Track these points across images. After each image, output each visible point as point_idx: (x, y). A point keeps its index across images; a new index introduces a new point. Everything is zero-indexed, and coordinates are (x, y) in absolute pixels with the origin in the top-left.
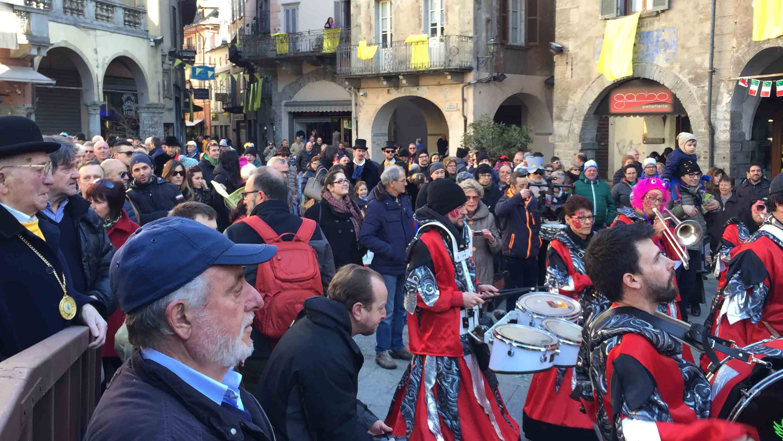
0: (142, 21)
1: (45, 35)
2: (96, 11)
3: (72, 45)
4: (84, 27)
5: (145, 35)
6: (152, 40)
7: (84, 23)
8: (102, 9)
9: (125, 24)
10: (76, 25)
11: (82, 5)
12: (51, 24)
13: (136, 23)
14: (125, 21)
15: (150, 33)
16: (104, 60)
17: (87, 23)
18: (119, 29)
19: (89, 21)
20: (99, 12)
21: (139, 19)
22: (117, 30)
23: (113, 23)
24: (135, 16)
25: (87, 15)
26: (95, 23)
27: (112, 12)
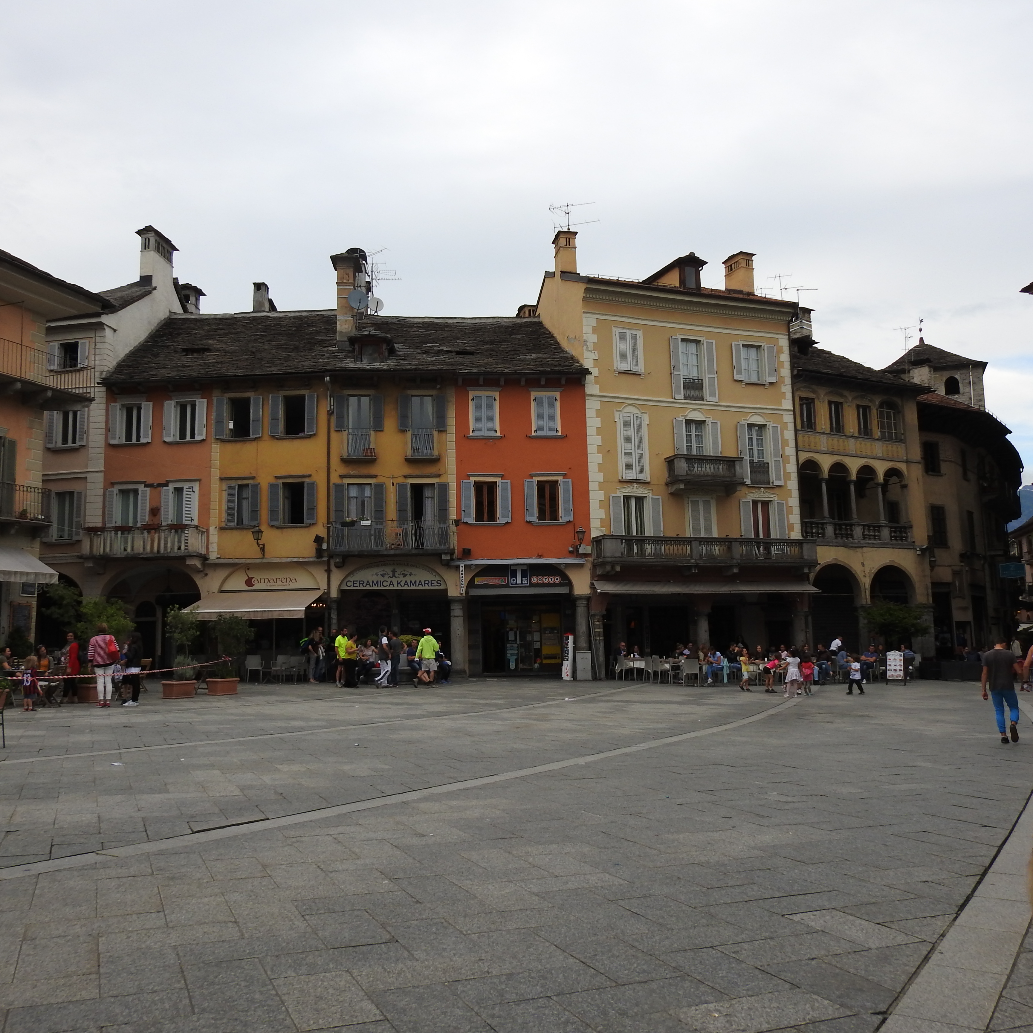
0: (909, 534)
1: (814, 558)
2: (864, 532)
3: (841, 561)
4: (852, 547)
5: (912, 546)
6: (918, 549)
7: (852, 543)
8: (869, 530)
9: (891, 539)
10: (845, 546)
11: (852, 530)
12: (819, 549)
13: (902, 537)
14: (891, 537)
15: (916, 544)
16: (871, 570)
17: (856, 543)
18: (887, 544)
19: (856, 541)
20: (866, 533)
21: (906, 533)
22: (883, 546)
23: (880, 539)
24: (901, 532)
25: (855, 537)
26: (862, 542)
27: (879, 531)
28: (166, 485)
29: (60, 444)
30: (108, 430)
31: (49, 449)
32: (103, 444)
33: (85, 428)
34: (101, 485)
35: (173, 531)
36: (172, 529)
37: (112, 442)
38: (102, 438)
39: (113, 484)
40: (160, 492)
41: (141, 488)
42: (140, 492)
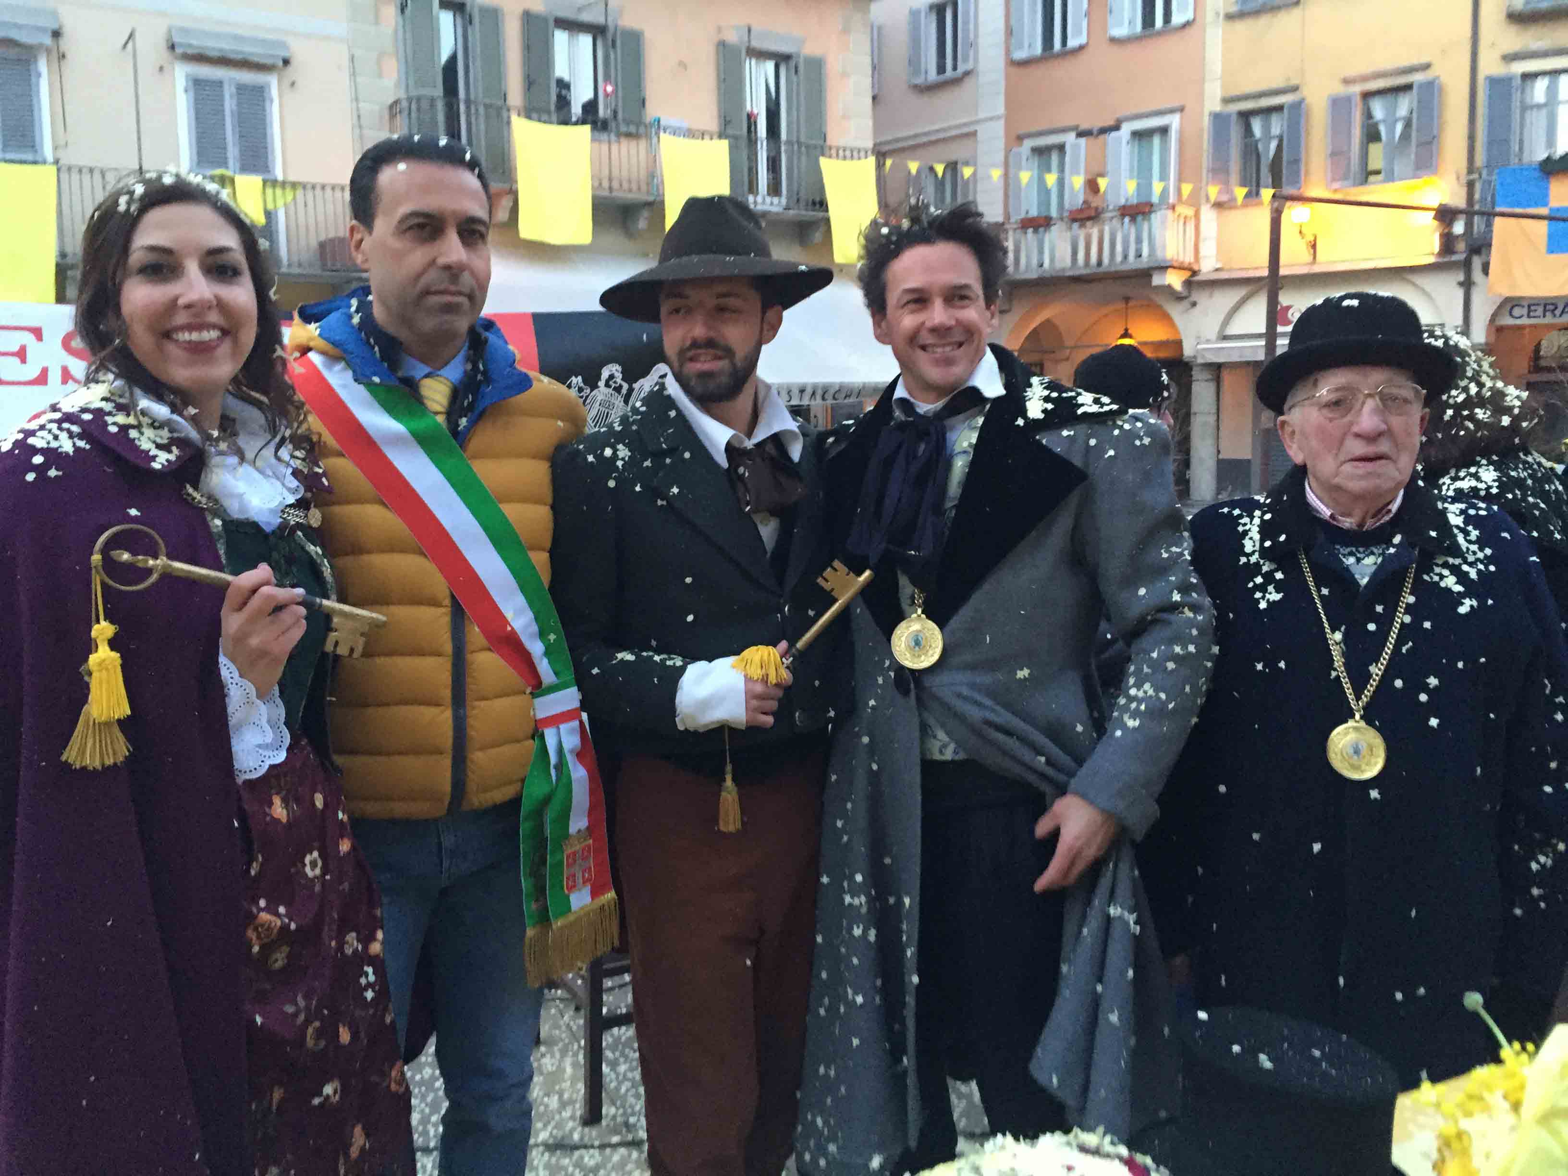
28: (1116, 127)
29: (932, 75)
30: (1009, 32)
31: (916, 87)
32: (1001, 63)
33: (972, 36)
34: (1000, 144)
35: (1127, 219)
36: (1123, 216)
37: (1020, 55)
38: (1002, 52)
39: (1020, 138)
40: (1105, 144)
41: (1070, 138)
42: (1068, 148)
